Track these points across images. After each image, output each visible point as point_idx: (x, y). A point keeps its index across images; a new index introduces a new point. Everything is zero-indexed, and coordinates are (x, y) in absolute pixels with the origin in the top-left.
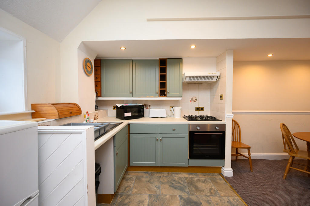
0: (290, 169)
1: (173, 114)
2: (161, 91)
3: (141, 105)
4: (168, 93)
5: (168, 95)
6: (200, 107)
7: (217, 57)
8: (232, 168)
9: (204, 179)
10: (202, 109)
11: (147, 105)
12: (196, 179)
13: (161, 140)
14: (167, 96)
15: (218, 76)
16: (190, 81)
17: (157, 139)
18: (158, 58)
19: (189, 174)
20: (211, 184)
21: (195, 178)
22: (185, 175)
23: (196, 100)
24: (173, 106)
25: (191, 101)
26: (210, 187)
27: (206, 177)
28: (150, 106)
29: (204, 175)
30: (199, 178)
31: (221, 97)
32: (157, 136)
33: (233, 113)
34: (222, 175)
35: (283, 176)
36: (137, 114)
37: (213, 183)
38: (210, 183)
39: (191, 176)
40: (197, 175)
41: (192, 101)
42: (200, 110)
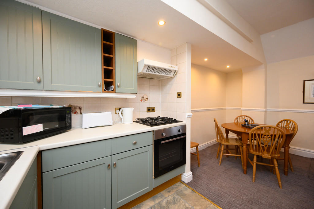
0: (223, 155)
1: (121, 119)
2: (105, 82)
3: (64, 108)
4: (119, 87)
5: (117, 90)
6: (151, 108)
7: (171, 50)
8: (191, 171)
9: (172, 197)
10: (153, 110)
11: (75, 108)
12: (164, 203)
13: (115, 164)
14: (116, 92)
15: (176, 71)
16: (147, 72)
17: (109, 166)
18: (100, 28)
19: (154, 200)
20: (182, 201)
21: (163, 201)
22: (149, 204)
23: (147, 99)
24: (119, 107)
25: (142, 101)
26: (185, 207)
27: (172, 193)
28: (80, 108)
29: (169, 192)
30: (166, 199)
31: (179, 95)
32: (108, 161)
33: (192, 112)
34: (183, 183)
35: (219, 163)
36: (57, 126)
37: (183, 198)
38: (180, 200)
39: (157, 201)
40: (162, 196)
41: (143, 99)
42: (152, 111)
